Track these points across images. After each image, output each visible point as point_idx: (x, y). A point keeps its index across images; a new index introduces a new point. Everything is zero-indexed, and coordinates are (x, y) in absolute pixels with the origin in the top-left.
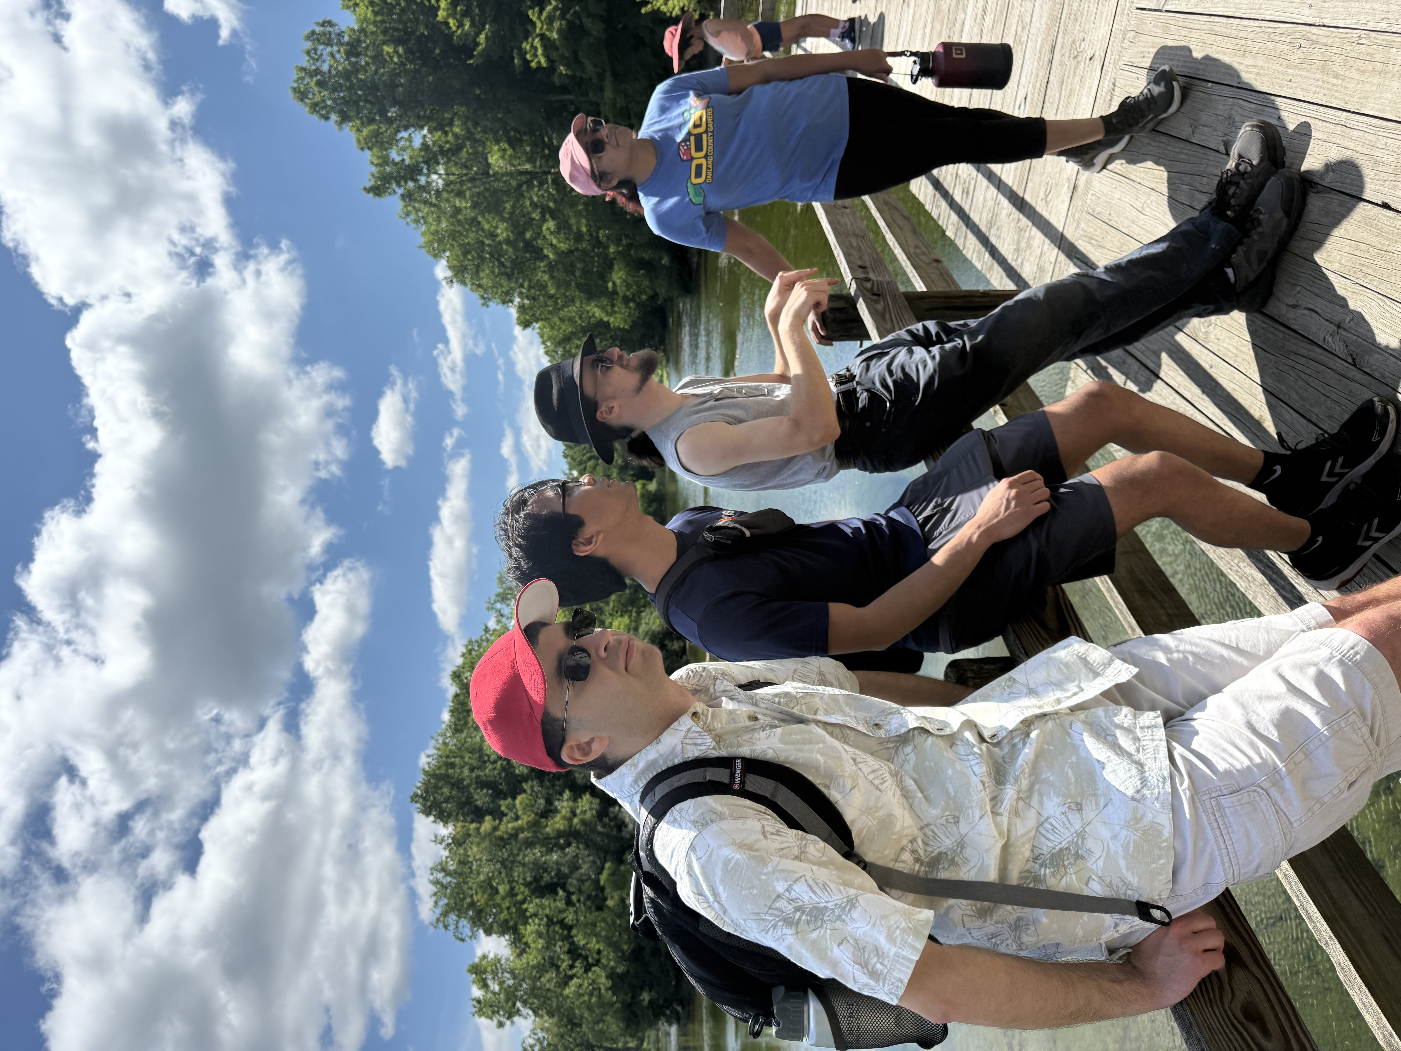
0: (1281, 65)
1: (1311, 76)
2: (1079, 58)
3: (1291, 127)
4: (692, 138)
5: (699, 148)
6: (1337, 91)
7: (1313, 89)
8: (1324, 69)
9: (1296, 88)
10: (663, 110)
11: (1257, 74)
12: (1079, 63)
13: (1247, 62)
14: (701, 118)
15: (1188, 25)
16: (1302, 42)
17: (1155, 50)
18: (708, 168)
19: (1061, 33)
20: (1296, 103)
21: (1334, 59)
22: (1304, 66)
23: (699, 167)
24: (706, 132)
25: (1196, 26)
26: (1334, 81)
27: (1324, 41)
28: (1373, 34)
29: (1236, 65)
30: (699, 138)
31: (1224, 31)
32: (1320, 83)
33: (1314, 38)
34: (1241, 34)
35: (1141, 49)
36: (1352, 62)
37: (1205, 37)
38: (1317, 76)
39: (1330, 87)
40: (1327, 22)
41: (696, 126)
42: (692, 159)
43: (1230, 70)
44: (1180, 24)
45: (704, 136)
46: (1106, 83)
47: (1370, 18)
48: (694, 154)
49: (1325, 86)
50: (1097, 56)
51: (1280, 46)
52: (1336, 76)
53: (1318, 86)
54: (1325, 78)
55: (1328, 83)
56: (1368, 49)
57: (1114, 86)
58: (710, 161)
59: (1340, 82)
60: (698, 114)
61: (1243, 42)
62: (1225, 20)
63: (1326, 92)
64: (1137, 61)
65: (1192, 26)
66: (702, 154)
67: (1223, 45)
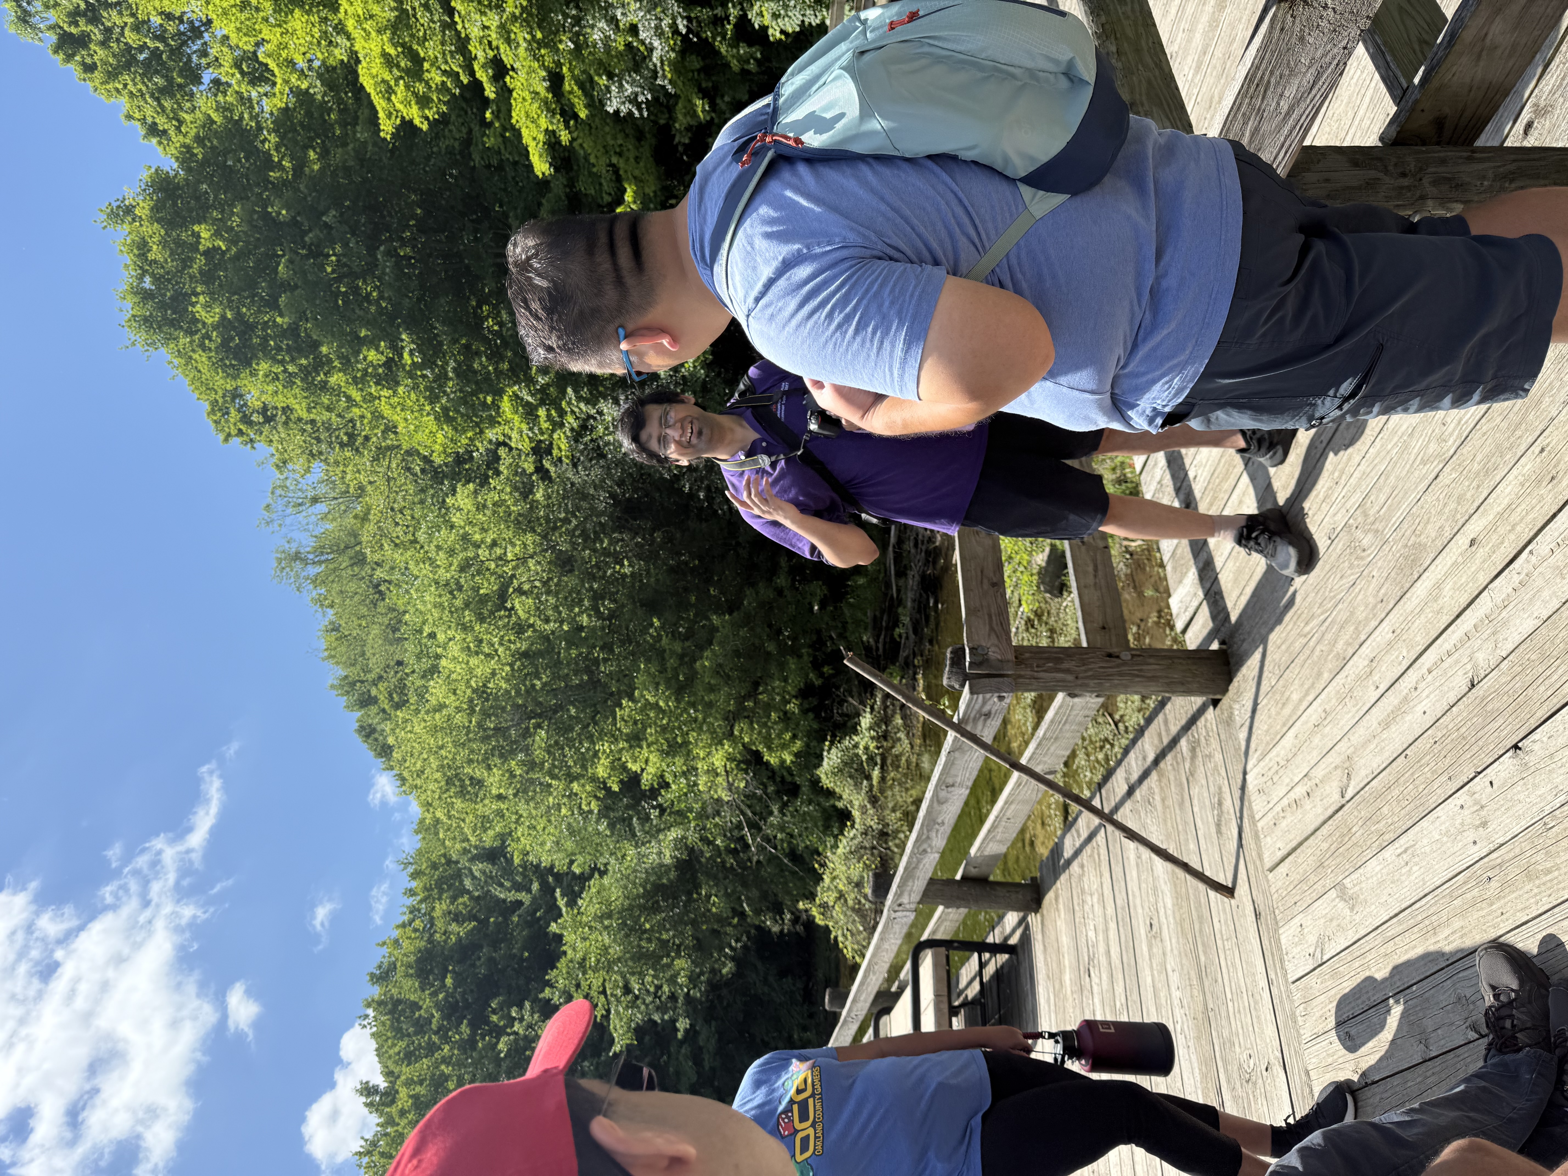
0: (1482, 909)
1: (1521, 892)
2: (1254, 1078)
3: (1535, 951)
4: (795, 1107)
5: (804, 1117)
6: (1560, 882)
7: (1532, 901)
8: (1530, 878)
9: (1514, 915)
10: (757, 1084)
11: (1462, 937)
12: (1255, 1084)
13: (1441, 936)
14: (805, 1081)
15: (1358, 954)
16: (1489, 874)
17: (1335, 1004)
18: (816, 1138)
19: (1221, 1070)
20: (1524, 927)
21: (1533, 861)
22: (1507, 891)
23: (805, 1141)
24: (813, 1095)
25: (1368, 948)
26: (1549, 877)
27: (1512, 855)
28: (1557, 812)
29: (1432, 948)
30: (803, 1106)
31: (1399, 929)
32: (1536, 891)
33: (1499, 861)
34: (1420, 918)
35: (1318, 1015)
36: (1553, 849)
37: (1382, 950)
38: (1528, 888)
39: (1549, 885)
40: (1501, 840)
41: (799, 1092)
42: (796, 1131)
43: (1428, 957)
44: (1349, 959)
45: (811, 1101)
46: (1297, 1078)
47: (1542, 805)
48: (798, 1126)
49: (1543, 888)
50: (1272, 1061)
51: (1468, 896)
52: (1549, 871)
53: (1536, 895)
54: (1537, 882)
55: (1544, 884)
56: (1561, 826)
57: (1307, 1073)
58: (819, 1128)
59: (1556, 873)
60: (801, 1077)
61: (1427, 922)
62: (1395, 920)
63: (1549, 892)
64: (1320, 1029)
65: (1362, 951)
66: (809, 1123)
67: (1408, 940)
